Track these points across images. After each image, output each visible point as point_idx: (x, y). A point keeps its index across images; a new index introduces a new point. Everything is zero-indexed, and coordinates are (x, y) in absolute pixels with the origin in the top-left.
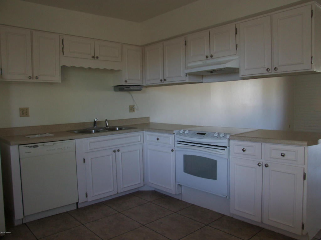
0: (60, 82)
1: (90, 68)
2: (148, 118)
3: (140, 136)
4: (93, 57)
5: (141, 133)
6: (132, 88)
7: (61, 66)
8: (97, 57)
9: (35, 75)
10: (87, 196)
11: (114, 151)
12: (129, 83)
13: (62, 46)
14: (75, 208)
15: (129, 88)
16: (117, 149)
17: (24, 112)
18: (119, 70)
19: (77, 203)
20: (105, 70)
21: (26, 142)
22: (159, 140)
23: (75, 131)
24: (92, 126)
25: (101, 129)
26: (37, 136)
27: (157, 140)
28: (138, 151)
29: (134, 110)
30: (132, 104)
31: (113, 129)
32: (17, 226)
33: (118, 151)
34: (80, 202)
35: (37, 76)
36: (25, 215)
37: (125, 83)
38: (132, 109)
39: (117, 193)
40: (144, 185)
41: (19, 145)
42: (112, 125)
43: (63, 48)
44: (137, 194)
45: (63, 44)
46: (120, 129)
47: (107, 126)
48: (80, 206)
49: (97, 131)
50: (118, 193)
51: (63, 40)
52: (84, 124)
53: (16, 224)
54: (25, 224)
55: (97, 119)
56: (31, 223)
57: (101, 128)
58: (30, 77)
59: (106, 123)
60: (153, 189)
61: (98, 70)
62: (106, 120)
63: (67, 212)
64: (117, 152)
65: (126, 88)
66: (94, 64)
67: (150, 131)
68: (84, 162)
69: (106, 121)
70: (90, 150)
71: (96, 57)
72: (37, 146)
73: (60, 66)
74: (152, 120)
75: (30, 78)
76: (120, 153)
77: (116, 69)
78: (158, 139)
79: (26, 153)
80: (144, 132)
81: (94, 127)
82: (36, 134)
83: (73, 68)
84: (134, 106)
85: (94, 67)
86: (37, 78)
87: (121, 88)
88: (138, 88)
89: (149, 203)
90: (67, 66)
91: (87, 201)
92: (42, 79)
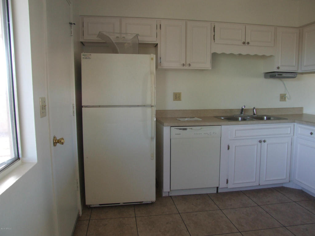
0: (211, 69)
1: (240, 55)
2: (301, 109)
3: (289, 129)
4: (244, 43)
5: (292, 125)
6: (284, 75)
8: (248, 43)
9: (188, 63)
10: (227, 182)
11: (260, 142)
12: (282, 69)
13: (213, 33)
14: (215, 192)
15: (281, 75)
16: (264, 140)
17: (177, 97)
18: (271, 56)
19: (217, 188)
20: (256, 56)
21: (176, 125)
22: (313, 135)
23: (222, 117)
24: (239, 113)
25: (248, 117)
26: (186, 119)
27: (310, 135)
28: (287, 144)
29: (285, 99)
30: (283, 93)
31: (260, 118)
32: (164, 197)
33: (264, 141)
34: (220, 187)
35: (190, 64)
36: (171, 189)
37: (277, 69)
38: (283, 98)
39: (258, 184)
40: (289, 181)
41: (171, 127)
42: (260, 114)
43: (214, 35)
44: (280, 189)
45: (214, 31)
46: (269, 119)
47: (254, 114)
48: (219, 191)
49: (244, 119)
50: (259, 184)
51: (214, 28)
52: (231, 110)
53: (164, 195)
54: (171, 196)
55: (245, 107)
56: (175, 196)
57: (249, 116)
58: (183, 64)
59: (254, 111)
60: (300, 189)
61: (248, 56)
62: (254, 108)
63: (207, 194)
64: (263, 143)
65: (278, 75)
66: (245, 50)
67: (302, 124)
68: (228, 149)
69: (254, 109)
70: (235, 137)
71: (247, 43)
72: (186, 129)
73: (211, 53)
74: (305, 111)
75: (183, 66)
76: (266, 143)
77: (268, 55)
78: (311, 134)
79: (176, 134)
80: (296, 124)
81: (241, 114)
82: (186, 118)
83: (223, 54)
84: (285, 95)
85: (244, 53)
86: (190, 65)
87: (271, 75)
88: (292, 75)
89: (294, 203)
90: (218, 53)
91: (227, 187)
92: (194, 66)
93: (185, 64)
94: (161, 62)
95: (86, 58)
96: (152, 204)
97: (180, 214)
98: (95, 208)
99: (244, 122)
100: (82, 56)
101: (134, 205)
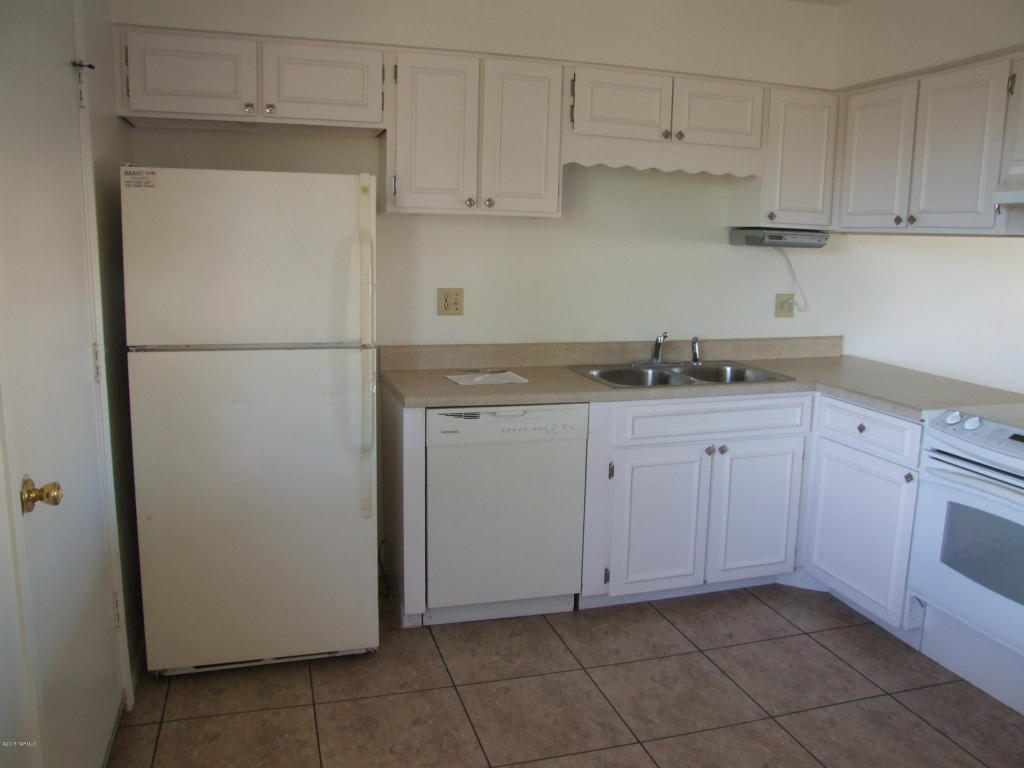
0: (559, 215)
1: (653, 170)
2: (838, 340)
3: (799, 410)
4: (667, 135)
5: (805, 398)
6: (789, 238)
7: (564, 166)
8: (680, 135)
9: (485, 196)
10: (607, 578)
11: (710, 451)
12: (778, 223)
13: (568, 101)
14: (570, 608)
15: (781, 238)
16: (720, 445)
17: (450, 303)
18: (751, 178)
19: (576, 597)
20: (704, 177)
21: (444, 401)
22: (864, 433)
23: (594, 367)
24: (647, 355)
25: (676, 370)
26: (479, 379)
27: (857, 432)
28: (790, 457)
29: (790, 310)
30: (784, 290)
31: (711, 375)
32: (407, 630)
33: (723, 450)
34: (585, 593)
35: (493, 198)
36: (430, 606)
37: (768, 220)
38: (785, 306)
39: (701, 582)
40: (795, 569)
41: (427, 408)
42: (712, 356)
43: (573, 107)
44: (769, 593)
45: (573, 94)
46: (739, 377)
47: (695, 359)
48: (582, 606)
49: (662, 380)
50: (705, 582)
51: (573, 81)
52: (623, 346)
53: (407, 623)
54: (429, 627)
55: (665, 337)
56: (444, 627)
57: (677, 365)
58: (470, 200)
59: (694, 348)
60: (826, 590)
61: (679, 175)
62: (695, 341)
63: (543, 615)
64: (717, 454)
65: (771, 237)
66: (669, 158)
67: (837, 397)
68: (611, 474)
69: (693, 343)
70: (633, 439)
71: (677, 136)
72: (474, 416)
73: (562, 164)
74: (850, 349)
75: (471, 205)
76: (727, 456)
77: (740, 173)
78: (861, 429)
79: (443, 432)
80: (818, 395)
81: (655, 361)
82: (477, 371)
83: (601, 168)
84: (793, 295)
85: (667, 167)
86: (491, 204)
87: (750, 236)
88: (814, 237)
89: (804, 638)
90: (583, 164)
91: (607, 594)
92: (503, 206)
93: (475, 200)
94: (395, 193)
95: (139, 185)
96: (368, 655)
97: (459, 688)
98: (179, 677)
99: (662, 391)
100: (124, 179)
101: (309, 661)
